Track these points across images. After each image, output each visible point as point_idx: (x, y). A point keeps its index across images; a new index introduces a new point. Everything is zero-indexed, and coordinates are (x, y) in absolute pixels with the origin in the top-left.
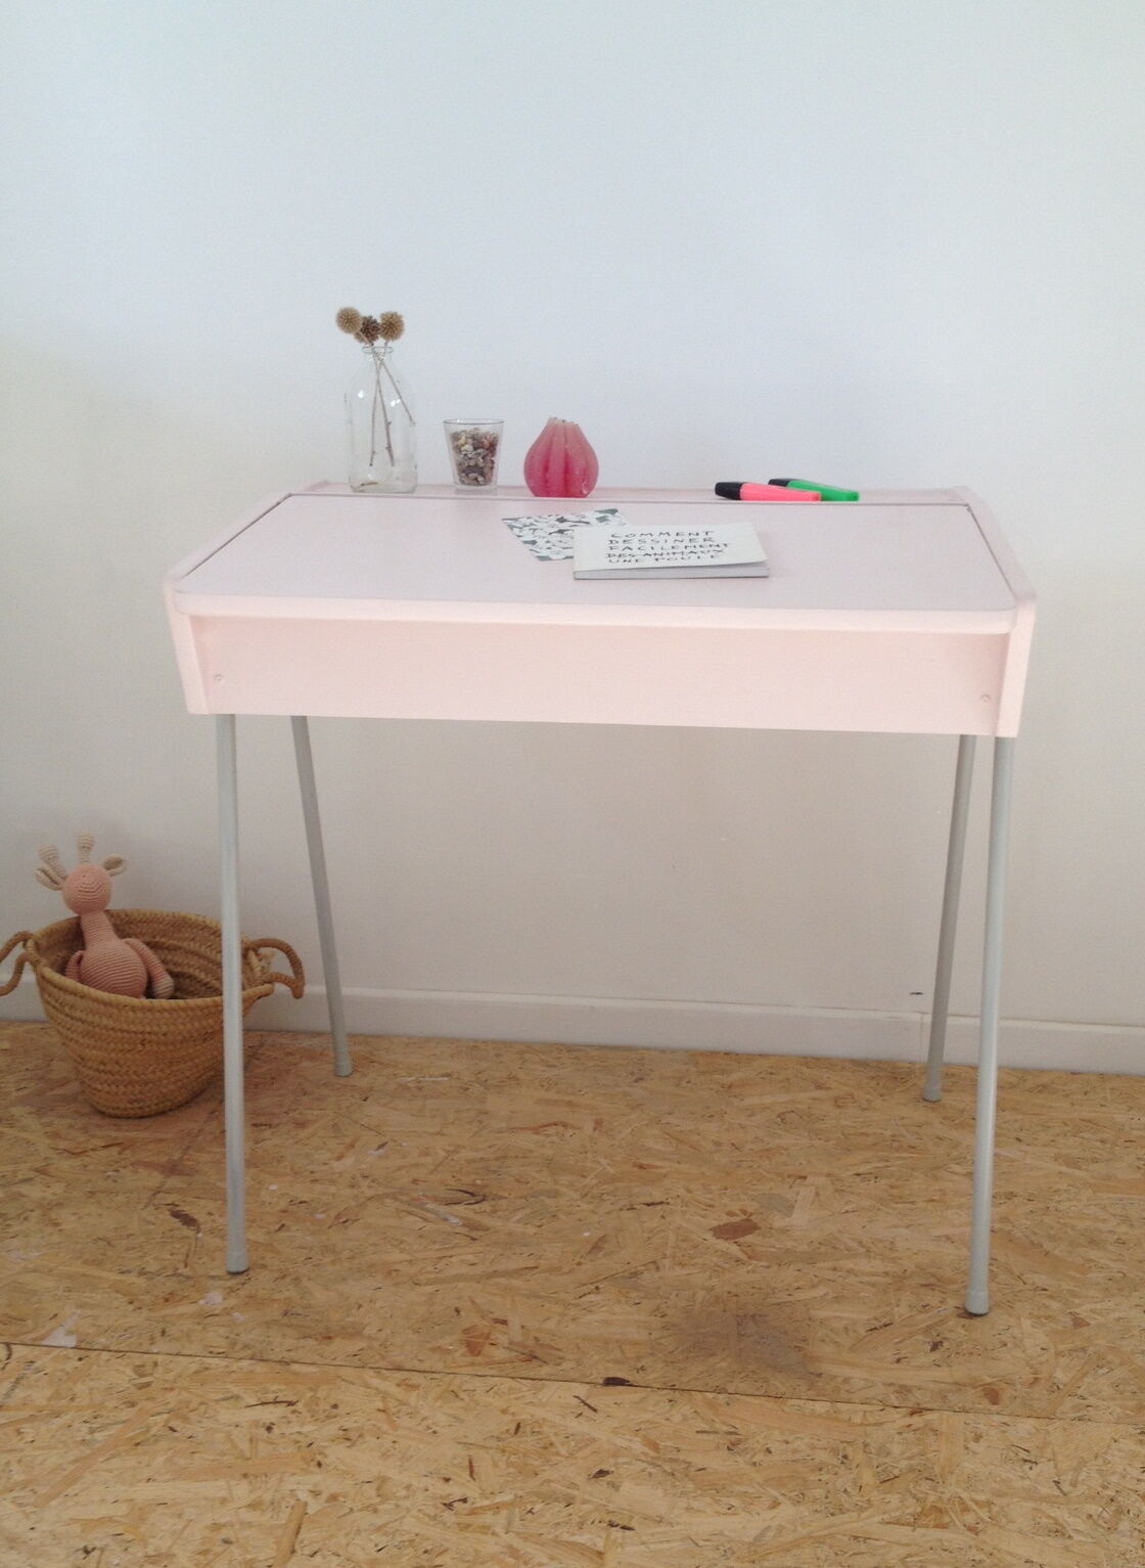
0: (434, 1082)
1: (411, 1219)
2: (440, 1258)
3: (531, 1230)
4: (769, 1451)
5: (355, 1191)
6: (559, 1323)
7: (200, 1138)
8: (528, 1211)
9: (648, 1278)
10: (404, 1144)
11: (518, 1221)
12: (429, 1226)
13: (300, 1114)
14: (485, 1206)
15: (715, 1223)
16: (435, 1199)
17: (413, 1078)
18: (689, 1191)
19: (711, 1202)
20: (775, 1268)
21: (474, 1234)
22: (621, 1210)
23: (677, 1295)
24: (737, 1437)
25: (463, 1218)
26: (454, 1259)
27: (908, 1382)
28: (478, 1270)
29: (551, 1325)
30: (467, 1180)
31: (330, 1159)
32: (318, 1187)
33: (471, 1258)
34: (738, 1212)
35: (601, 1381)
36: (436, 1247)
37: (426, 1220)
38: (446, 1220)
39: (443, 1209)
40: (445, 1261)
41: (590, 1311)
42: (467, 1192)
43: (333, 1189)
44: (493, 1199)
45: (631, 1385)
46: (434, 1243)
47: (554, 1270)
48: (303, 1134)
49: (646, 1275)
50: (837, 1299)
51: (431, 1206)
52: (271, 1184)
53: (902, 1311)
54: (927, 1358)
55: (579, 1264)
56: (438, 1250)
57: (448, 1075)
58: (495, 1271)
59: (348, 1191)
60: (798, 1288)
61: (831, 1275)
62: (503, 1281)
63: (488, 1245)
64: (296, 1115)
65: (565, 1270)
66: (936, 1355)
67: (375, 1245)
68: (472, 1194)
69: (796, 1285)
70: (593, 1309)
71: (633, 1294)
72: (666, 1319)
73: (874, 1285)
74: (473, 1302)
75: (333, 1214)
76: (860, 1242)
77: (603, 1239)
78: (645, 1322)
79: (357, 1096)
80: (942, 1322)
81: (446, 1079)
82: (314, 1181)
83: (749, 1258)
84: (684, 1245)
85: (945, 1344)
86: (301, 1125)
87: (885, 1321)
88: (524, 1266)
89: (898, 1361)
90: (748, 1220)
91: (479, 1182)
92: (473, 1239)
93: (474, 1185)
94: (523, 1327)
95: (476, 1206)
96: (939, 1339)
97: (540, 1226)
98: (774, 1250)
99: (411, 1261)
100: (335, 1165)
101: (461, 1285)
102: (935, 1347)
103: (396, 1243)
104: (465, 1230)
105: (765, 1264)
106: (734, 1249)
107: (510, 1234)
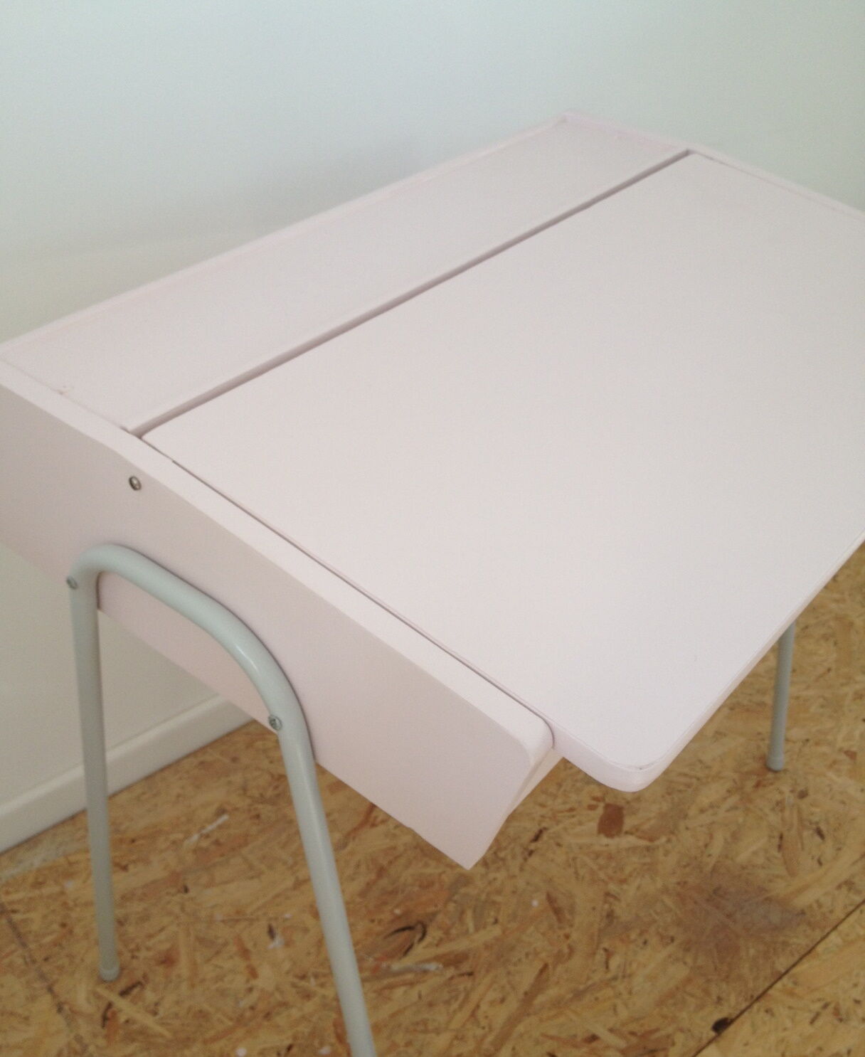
0: (220, 827)
1: (399, 992)
2: (473, 1014)
3: (497, 931)
4: (857, 1002)
5: (316, 1000)
6: (626, 1005)
7: (91, 1048)
8: (469, 914)
9: (621, 911)
10: (287, 916)
11: (477, 929)
12: (423, 988)
13: (148, 949)
14: (434, 934)
15: (594, 825)
16: (390, 956)
17: (195, 837)
18: (543, 806)
19: (568, 806)
20: (674, 839)
21: (466, 967)
22: (525, 860)
23: (657, 913)
24: (832, 1006)
25: (437, 958)
26: (484, 1007)
27: (845, 876)
28: (513, 1004)
29: (624, 1014)
30: (386, 916)
31: (248, 981)
32: (280, 1020)
33: (493, 995)
34: (594, 803)
35: (713, 1034)
36: (455, 1006)
37: (411, 984)
38: (425, 972)
39: (408, 962)
40: (480, 1014)
41: (630, 976)
42: (403, 929)
43: (295, 1013)
44: (431, 920)
45: (732, 1021)
46: (447, 1003)
47: (559, 958)
48: (183, 968)
49: (618, 911)
50: (735, 836)
51: (396, 966)
52: (234, 1048)
53: (773, 818)
54: (828, 848)
55: (567, 937)
56: (461, 1007)
57: (221, 812)
58: (526, 994)
59: (309, 1006)
60: (706, 846)
61: (706, 818)
62: (540, 999)
63: (488, 971)
64: (143, 954)
65: (566, 950)
66: (829, 842)
67: (408, 1044)
68: (410, 928)
69: (701, 844)
70: (628, 972)
71: (633, 936)
72: (677, 942)
73: (734, 808)
74: (552, 1038)
75: (333, 1040)
76: (685, 775)
77: (550, 899)
78: (670, 956)
79: (173, 890)
80: (799, 812)
81: (225, 817)
82: (268, 1016)
83: (651, 840)
84: (602, 861)
85: (823, 827)
86: (168, 960)
87: (776, 834)
88: (537, 972)
89: (820, 863)
90: (607, 806)
91: (398, 912)
92: (470, 974)
93: (398, 918)
94: (611, 1030)
95: (428, 939)
96: (814, 826)
97: (496, 921)
98: (652, 822)
99: (456, 1038)
100: (259, 983)
101: (521, 1028)
102: (820, 833)
103: (421, 1027)
104: (451, 972)
105: (663, 839)
106: (631, 840)
107: (487, 946)
